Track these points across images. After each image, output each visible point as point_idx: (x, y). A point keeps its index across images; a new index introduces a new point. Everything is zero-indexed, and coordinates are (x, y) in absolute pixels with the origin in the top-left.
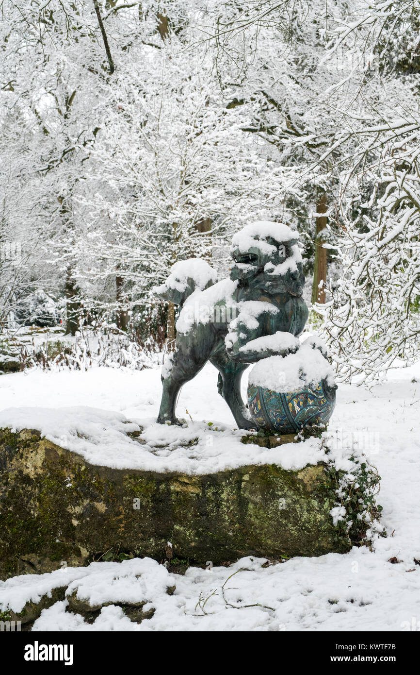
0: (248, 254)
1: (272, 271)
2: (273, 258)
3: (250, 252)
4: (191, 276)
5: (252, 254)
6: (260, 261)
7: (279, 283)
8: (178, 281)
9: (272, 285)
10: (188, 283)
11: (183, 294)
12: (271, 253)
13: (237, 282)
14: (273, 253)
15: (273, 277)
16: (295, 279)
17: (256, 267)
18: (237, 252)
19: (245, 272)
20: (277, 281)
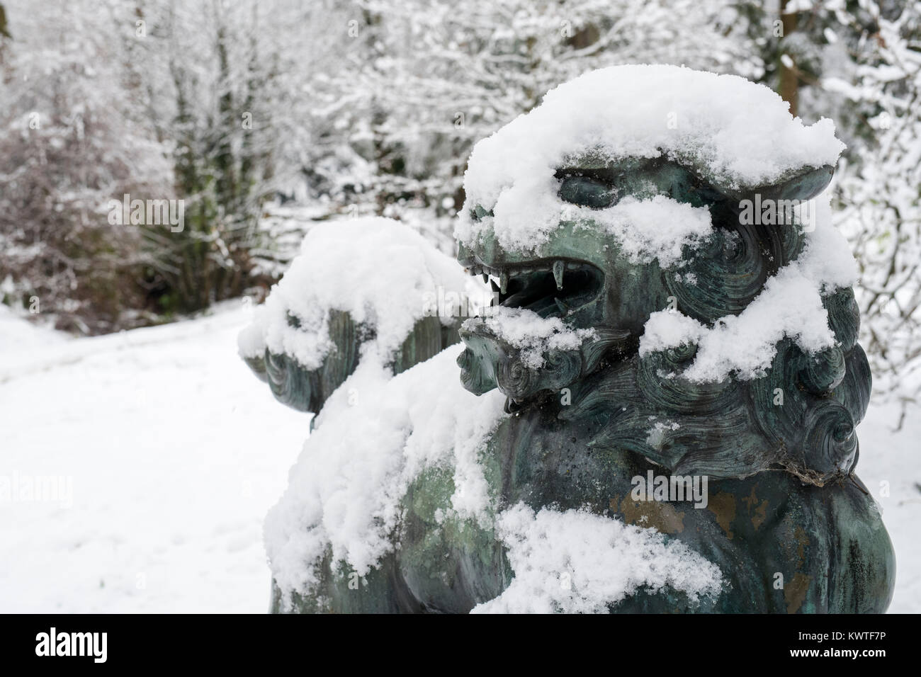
0: (548, 262)
1: (686, 355)
2: (691, 278)
3: (556, 251)
4: (341, 303)
5: (567, 260)
6: (615, 299)
7: (726, 423)
8: (295, 322)
9: (683, 439)
10: (334, 333)
11: (317, 373)
12: (677, 252)
13: (496, 398)
14: (687, 252)
15: (694, 395)
16: (816, 395)
17: (589, 332)
18: (490, 248)
19: (534, 360)
20: (719, 411)
